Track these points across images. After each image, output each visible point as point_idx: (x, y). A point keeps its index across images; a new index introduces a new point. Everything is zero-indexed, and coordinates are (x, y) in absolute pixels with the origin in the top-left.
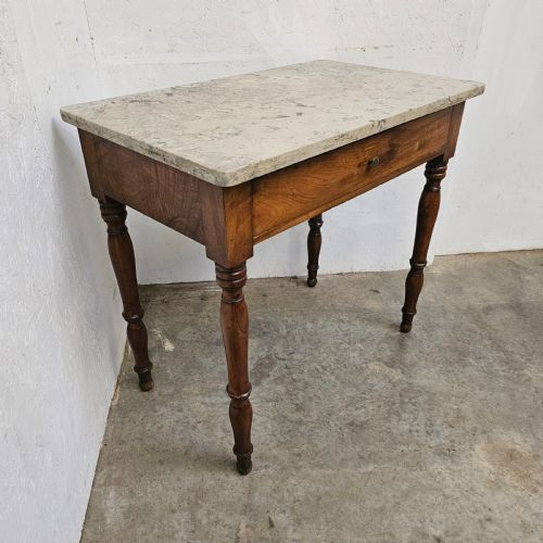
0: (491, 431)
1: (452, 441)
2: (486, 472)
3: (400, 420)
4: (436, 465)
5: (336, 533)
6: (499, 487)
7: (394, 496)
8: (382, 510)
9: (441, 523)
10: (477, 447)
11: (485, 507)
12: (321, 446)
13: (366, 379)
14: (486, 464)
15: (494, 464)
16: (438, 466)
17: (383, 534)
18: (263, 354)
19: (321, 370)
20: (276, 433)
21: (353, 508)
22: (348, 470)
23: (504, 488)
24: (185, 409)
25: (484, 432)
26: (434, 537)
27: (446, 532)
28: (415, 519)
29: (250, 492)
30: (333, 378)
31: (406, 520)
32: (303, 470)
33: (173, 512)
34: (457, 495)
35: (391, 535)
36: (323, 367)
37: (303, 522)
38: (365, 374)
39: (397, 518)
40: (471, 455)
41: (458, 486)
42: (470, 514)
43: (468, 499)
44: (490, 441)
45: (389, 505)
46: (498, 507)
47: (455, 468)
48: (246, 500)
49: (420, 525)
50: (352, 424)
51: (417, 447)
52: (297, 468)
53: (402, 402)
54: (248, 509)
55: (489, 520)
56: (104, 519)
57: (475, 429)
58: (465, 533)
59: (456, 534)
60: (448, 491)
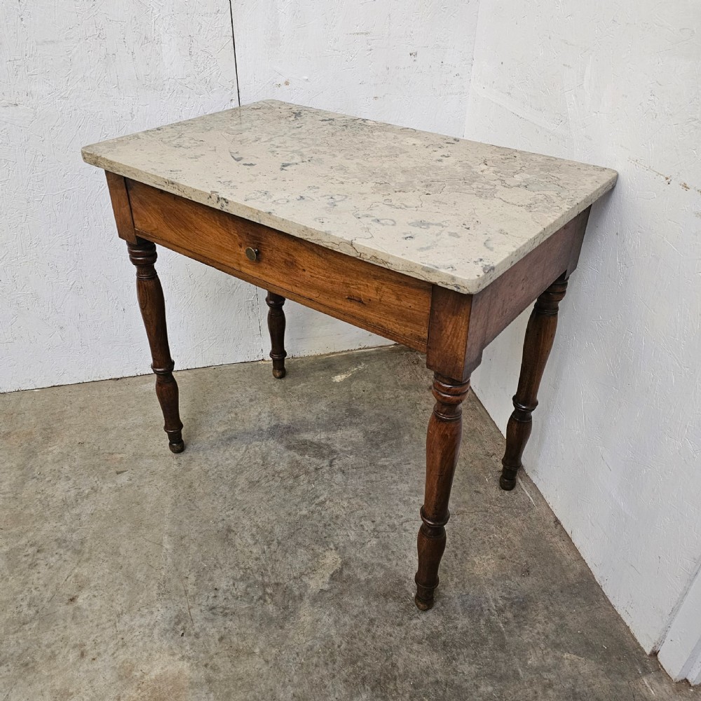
0: (211, 690)
1: (197, 636)
2: (146, 668)
3: (235, 579)
4: (162, 611)
5: (101, 516)
6: (120, 678)
7: (130, 565)
8: (117, 554)
9: (90, 605)
10: (185, 665)
11: (99, 654)
12: (200, 504)
13: (306, 547)
14: (157, 671)
15: (156, 680)
16: (161, 613)
17: (90, 552)
18: (338, 446)
19: (317, 501)
20: (220, 468)
21: (124, 530)
22: (167, 527)
23: (119, 684)
24: (253, 403)
25: (209, 681)
26: (77, 596)
27: (78, 608)
28: (100, 582)
29: (154, 456)
30: (304, 512)
31: (101, 573)
32: (173, 491)
33: (145, 415)
34: (120, 627)
35: (88, 559)
36: (324, 502)
37: (117, 493)
38: (316, 547)
39: (105, 565)
40: (173, 655)
41: (131, 630)
42: (93, 637)
43: (113, 638)
44: (194, 685)
45: (120, 560)
46: (96, 671)
47: (156, 631)
48: (147, 454)
49: (92, 585)
50: (229, 530)
51: (191, 592)
52: (175, 486)
53: (264, 585)
54: (138, 457)
55: (82, 655)
56: (146, 383)
57: (215, 669)
58: (73, 626)
59: (74, 617)
60: (126, 618)
